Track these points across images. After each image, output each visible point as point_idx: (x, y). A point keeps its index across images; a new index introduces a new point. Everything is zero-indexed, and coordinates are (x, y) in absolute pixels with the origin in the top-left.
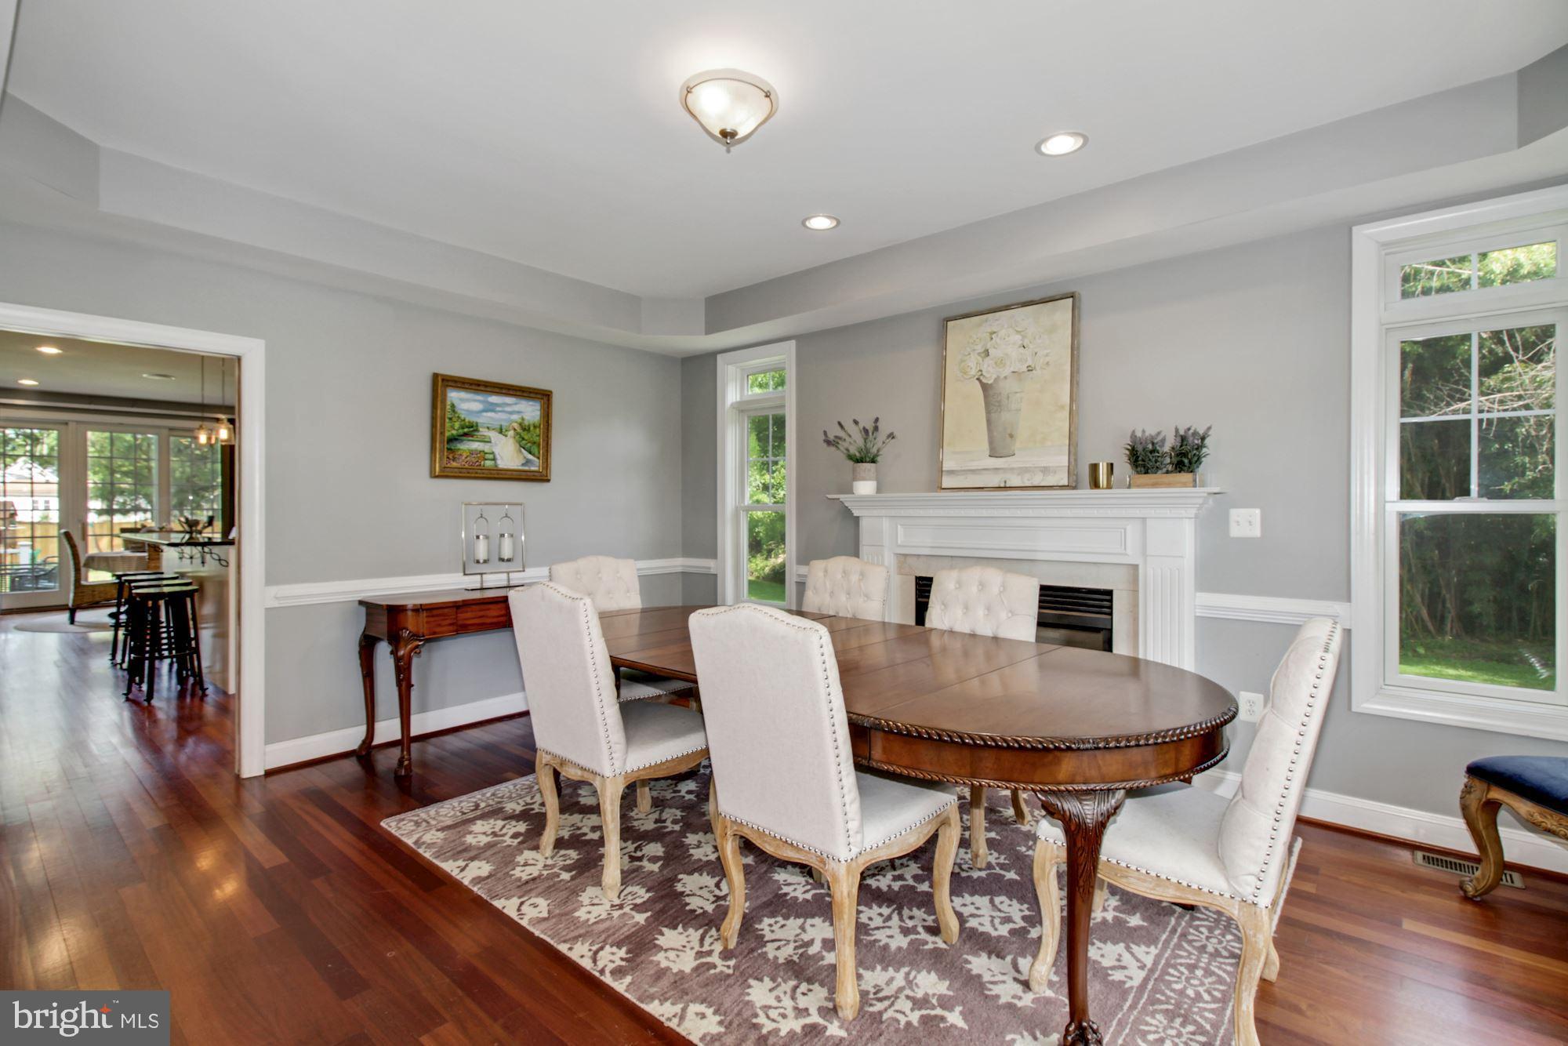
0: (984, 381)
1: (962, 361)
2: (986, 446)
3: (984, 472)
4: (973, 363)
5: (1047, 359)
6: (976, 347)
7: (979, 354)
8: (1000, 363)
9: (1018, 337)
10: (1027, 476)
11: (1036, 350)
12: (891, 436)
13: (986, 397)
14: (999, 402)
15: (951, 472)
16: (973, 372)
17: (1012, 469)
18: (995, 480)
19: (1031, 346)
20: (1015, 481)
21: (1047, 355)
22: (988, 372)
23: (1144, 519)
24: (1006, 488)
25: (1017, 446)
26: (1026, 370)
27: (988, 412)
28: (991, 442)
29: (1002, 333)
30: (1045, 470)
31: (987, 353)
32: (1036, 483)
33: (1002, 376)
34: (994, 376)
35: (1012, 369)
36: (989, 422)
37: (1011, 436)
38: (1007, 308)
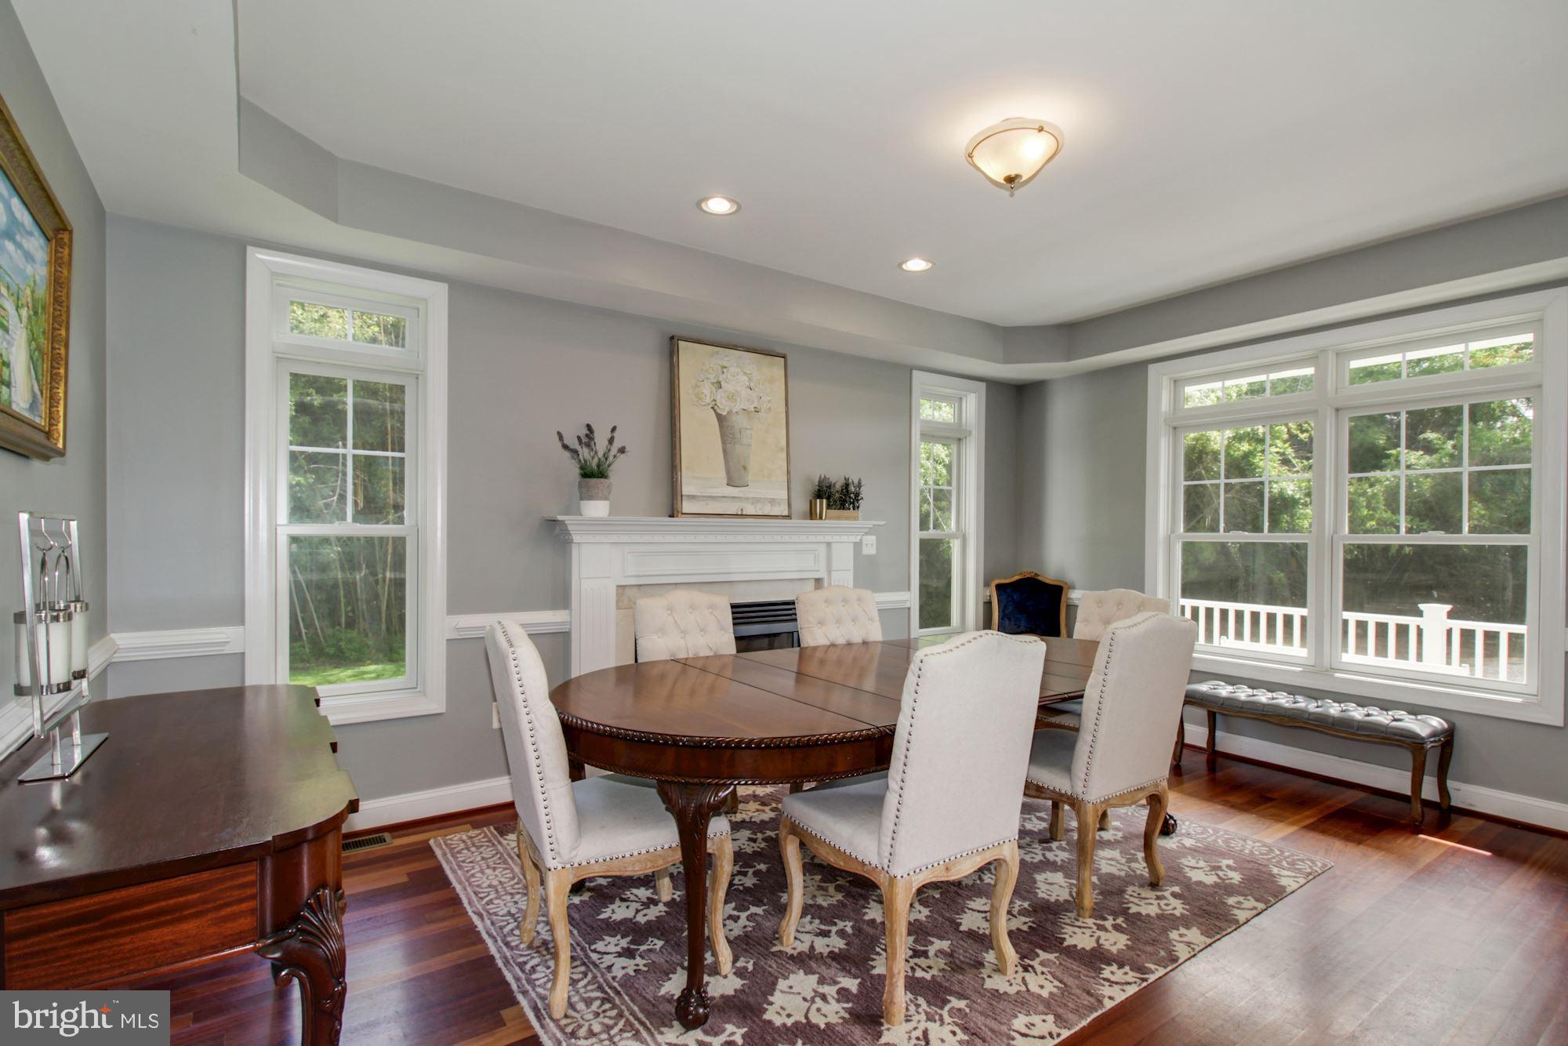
0: (718, 411)
1: (697, 386)
2: (722, 474)
3: (725, 499)
4: (707, 389)
5: (769, 405)
6: (708, 376)
7: (712, 383)
8: (732, 397)
9: (746, 378)
10: (759, 505)
11: (761, 395)
12: (622, 450)
13: (721, 426)
14: (733, 434)
15: (692, 497)
16: (708, 400)
17: (747, 499)
18: (733, 508)
19: (757, 389)
20: (750, 510)
21: (769, 401)
22: (722, 403)
23: (829, 544)
24: (742, 516)
25: (750, 478)
26: (753, 410)
27: (724, 443)
28: (728, 472)
29: (733, 370)
30: (772, 502)
31: (719, 385)
32: (766, 513)
33: (734, 411)
34: (727, 409)
35: (742, 407)
36: (725, 451)
37: (745, 468)
38: (735, 347)
